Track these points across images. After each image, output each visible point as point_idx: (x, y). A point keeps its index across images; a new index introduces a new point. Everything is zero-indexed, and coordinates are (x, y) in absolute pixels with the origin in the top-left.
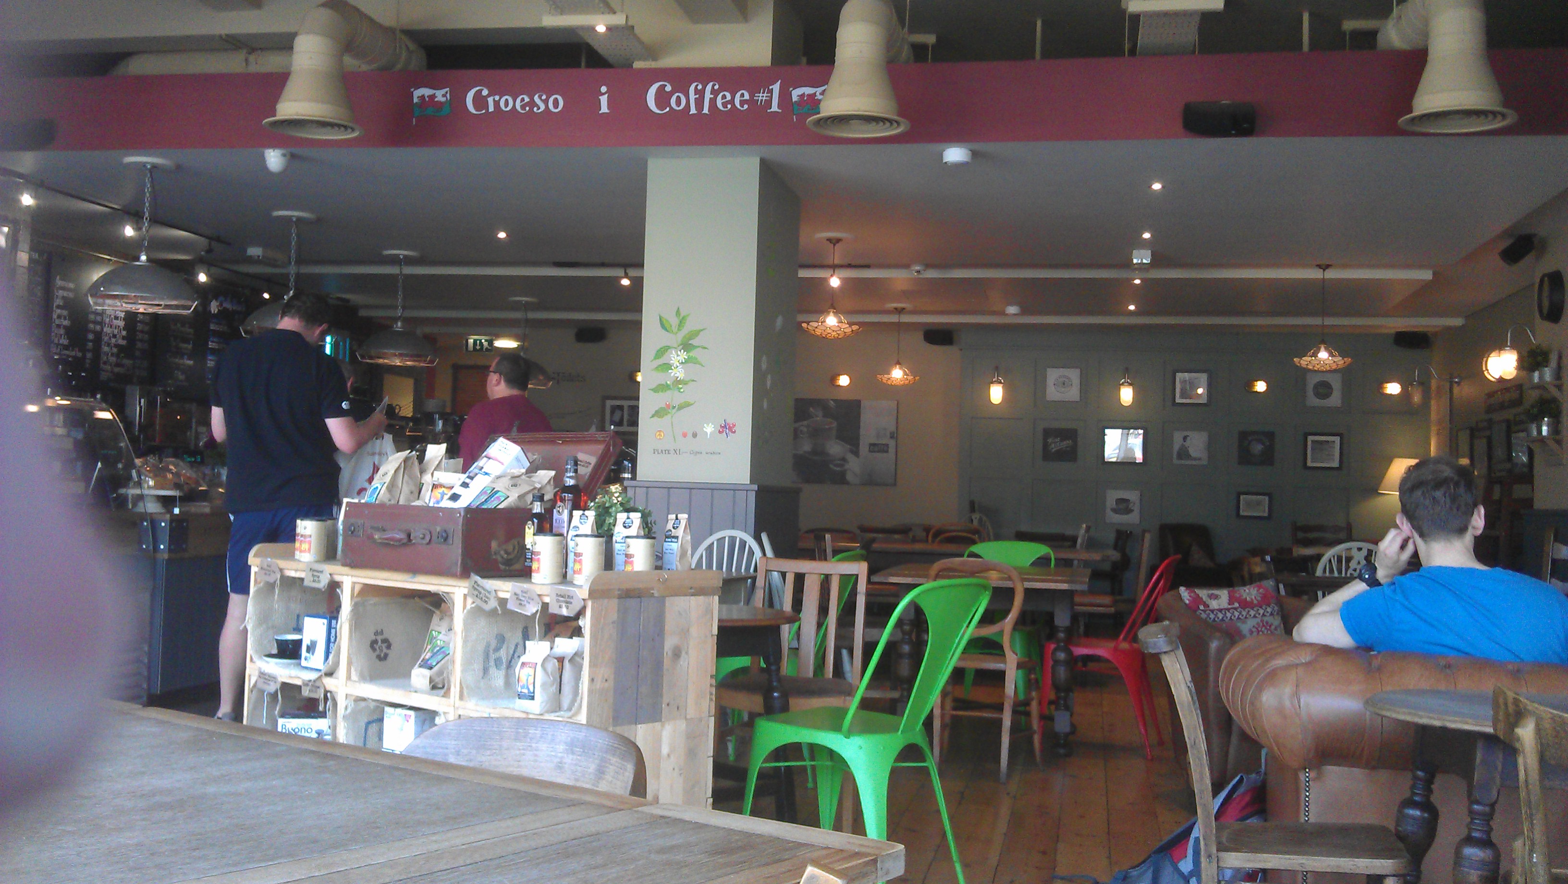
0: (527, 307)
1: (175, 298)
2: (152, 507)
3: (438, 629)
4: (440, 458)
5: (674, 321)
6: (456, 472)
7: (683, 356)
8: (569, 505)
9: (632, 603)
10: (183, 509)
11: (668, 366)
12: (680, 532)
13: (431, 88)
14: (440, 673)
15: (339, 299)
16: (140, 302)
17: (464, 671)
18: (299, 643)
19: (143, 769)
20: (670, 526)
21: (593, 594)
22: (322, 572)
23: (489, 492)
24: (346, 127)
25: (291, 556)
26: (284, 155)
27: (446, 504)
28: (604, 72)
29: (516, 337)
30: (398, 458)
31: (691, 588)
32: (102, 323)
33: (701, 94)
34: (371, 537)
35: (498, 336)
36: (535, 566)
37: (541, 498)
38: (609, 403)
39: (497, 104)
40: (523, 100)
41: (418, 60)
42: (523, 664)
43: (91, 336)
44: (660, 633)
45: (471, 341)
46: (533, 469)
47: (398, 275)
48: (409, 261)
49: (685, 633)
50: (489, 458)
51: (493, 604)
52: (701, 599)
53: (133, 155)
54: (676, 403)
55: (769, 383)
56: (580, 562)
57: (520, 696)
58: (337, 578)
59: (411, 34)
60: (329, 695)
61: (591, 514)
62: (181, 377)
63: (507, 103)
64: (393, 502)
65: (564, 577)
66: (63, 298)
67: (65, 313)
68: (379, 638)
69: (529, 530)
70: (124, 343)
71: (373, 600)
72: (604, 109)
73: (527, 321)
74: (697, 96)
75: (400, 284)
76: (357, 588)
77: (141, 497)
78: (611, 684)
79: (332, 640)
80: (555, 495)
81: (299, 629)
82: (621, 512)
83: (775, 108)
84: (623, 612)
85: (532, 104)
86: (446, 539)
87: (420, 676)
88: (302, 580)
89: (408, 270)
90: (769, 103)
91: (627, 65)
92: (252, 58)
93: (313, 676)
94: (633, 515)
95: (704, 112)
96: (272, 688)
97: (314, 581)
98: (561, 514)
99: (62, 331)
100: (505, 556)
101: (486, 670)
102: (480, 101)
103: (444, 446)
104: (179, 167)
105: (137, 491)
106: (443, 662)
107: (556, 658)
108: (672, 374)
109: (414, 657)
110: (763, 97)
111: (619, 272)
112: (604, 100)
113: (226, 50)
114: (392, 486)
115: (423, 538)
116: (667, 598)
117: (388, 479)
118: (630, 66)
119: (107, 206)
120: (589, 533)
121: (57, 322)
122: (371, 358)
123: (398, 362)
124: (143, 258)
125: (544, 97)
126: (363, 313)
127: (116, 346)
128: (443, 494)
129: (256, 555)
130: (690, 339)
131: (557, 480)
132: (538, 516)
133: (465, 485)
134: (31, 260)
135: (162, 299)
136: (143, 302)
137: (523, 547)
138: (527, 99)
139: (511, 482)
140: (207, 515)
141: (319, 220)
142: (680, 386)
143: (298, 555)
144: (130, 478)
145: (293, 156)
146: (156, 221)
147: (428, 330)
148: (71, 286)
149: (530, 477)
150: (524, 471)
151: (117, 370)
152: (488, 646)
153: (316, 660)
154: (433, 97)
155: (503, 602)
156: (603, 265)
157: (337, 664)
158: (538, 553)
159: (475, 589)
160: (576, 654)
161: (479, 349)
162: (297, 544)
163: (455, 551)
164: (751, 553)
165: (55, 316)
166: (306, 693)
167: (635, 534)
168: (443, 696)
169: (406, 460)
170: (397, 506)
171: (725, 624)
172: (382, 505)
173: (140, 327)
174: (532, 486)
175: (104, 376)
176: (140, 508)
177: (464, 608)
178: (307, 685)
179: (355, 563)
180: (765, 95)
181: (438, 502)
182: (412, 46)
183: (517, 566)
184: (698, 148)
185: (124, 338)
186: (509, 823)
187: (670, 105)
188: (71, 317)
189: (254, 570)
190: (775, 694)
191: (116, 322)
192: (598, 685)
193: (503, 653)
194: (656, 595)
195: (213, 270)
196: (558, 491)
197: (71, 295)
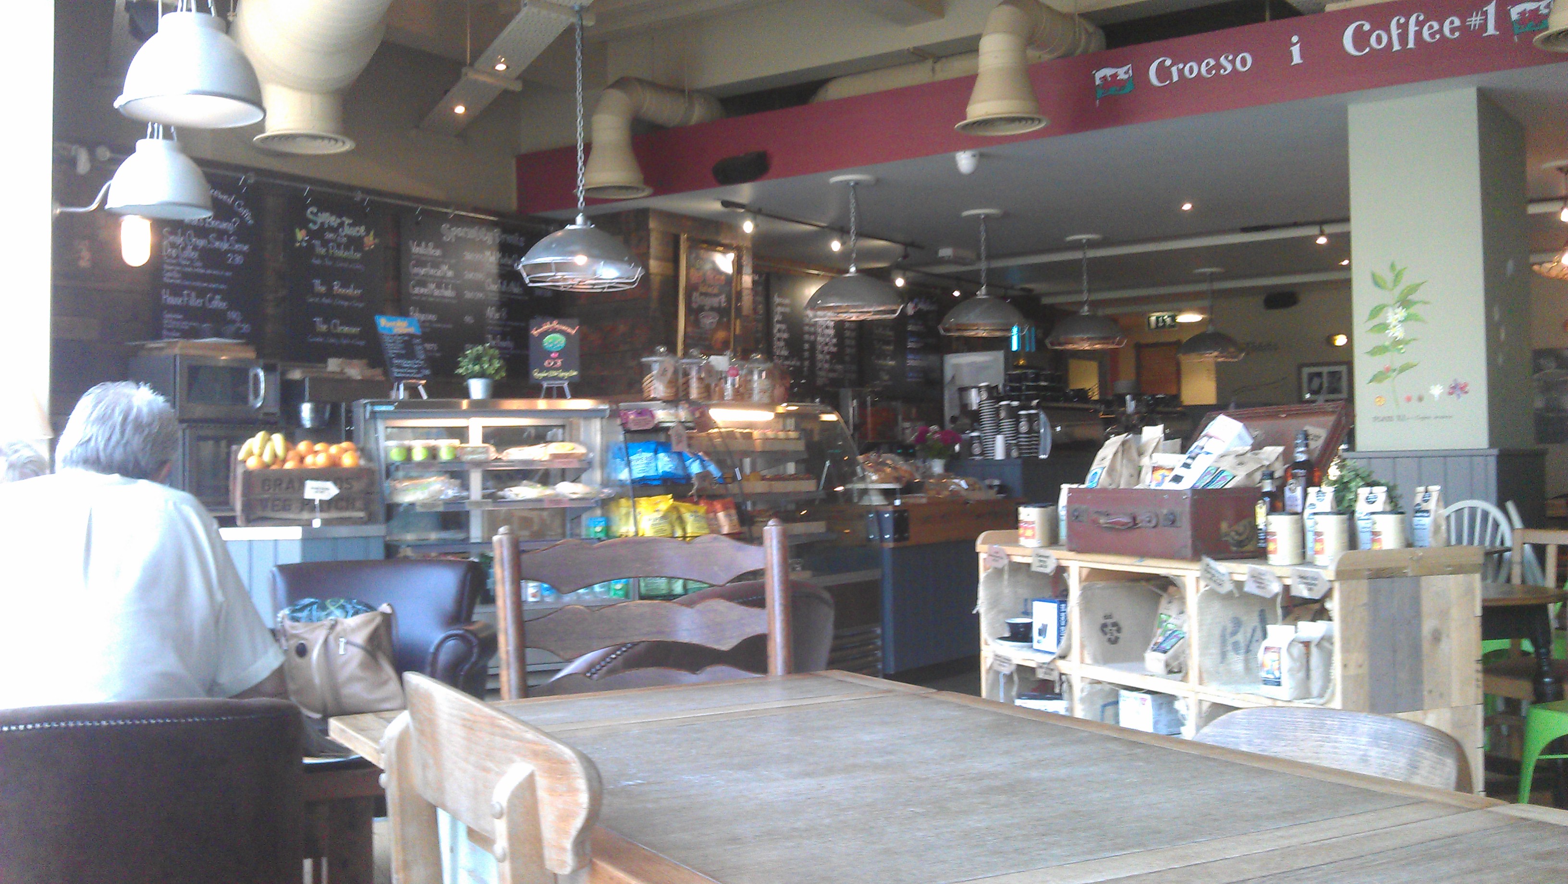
0: (1213, 277)
1: (884, 304)
2: (877, 500)
3: (1170, 613)
4: (1158, 440)
5: (1389, 277)
6: (1174, 452)
7: (1401, 313)
8: (1302, 481)
9: (1384, 583)
10: (903, 501)
11: (1384, 327)
12: (1432, 505)
13: (1113, 67)
14: (1176, 657)
15: (1023, 289)
16: (853, 310)
17: (1202, 655)
18: (1029, 626)
19: (962, 753)
20: (1419, 499)
21: (1342, 574)
22: (1047, 557)
23: (1214, 471)
24: (1032, 120)
25: (1015, 542)
26: (974, 156)
27: (1169, 486)
28: (1295, 21)
29: (1201, 310)
30: (1115, 442)
31: (1449, 566)
32: (815, 334)
33: (1404, 28)
34: (1095, 522)
35: (1181, 311)
36: (1271, 547)
37: (1271, 476)
38: (1306, 371)
39: (1181, 72)
40: (1208, 64)
41: (1097, 41)
42: (1267, 649)
43: (807, 346)
44: (1417, 614)
45: (1153, 319)
46: (1257, 446)
47: (1081, 260)
48: (1091, 245)
49: (1444, 614)
50: (1211, 437)
51: (1228, 587)
52: (1461, 577)
53: (836, 175)
54: (1397, 364)
55: (1503, 336)
56: (1321, 541)
57: (1266, 682)
58: (1064, 563)
59: (1086, 16)
60: (1063, 677)
61: (1328, 491)
62: (886, 377)
63: (1192, 69)
64: (1113, 486)
65: (1303, 556)
66: (782, 313)
67: (783, 327)
68: (1109, 621)
69: (1261, 510)
70: (834, 349)
71: (1101, 584)
72: (1297, 59)
73: (1214, 292)
74: (1400, 31)
75: (1084, 268)
76: (1085, 572)
77: (865, 492)
78: (1365, 670)
79: (1063, 623)
80: (1286, 471)
81: (1028, 613)
82: (1362, 486)
83: (1491, 30)
84: (1374, 593)
85: (1219, 66)
86: (1173, 522)
87: (1154, 661)
88: (1029, 565)
89: (1092, 254)
90: (1484, 26)
91: (1319, 10)
92: (938, 66)
93: (1047, 658)
94: (1376, 489)
95: (1408, 47)
96: (1006, 670)
97: (1041, 566)
98: (1294, 493)
99: (782, 344)
100: (1237, 537)
101: (1224, 655)
102: (1164, 72)
103: (1160, 427)
104: (878, 181)
105: (861, 486)
106: (1177, 645)
107: (1302, 643)
108: (1391, 334)
109: (1145, 641)
110: (1476, 20)
111: (1314, 230)
112: (1296, 50)
113: (913, 63)
114: (1111, 470)
115: (1149, 522)
116: (1423, 578)
117: (1107, 463)
118: (1321, 10)
119: (815, 225)
120: (1329, 510)
121: (778, 335)
122: (1060, 344)
123: (1086, 346)
124: (853, 269)
125: (1230, 58)
126: (1045, 301)
127: (829, 353)
128: (1164, 476)
129: (983, 543)
130: (1408, 295)
131: (1287, 455)
132: (1267, 494)
133: (1187, 466)
134: (754, 282)
135: (871, 306)
136: (855, 310)
137: (1254, 527)
138: (1212, 62)
139: (1236, 461)
140: (924, 505)
141: (1006, 215)
142: (1401, 346)
143: (1023, 541)
144: (854, 473)
145: (982, 155)
146: (861, 235)
147: (1110, 311)
148: (787, 301)
149: (1256, 454)
150: (1249, 448)
151: (831, 375)
152: (1224, 629)
153: (1049, 642)
154: (1115, 76)
155: (1239, 585)
156: (1296, 225)
157: (1069, 647)
158: (1273, 534)
159: (1209, 572)
160: (1322, 639)
161: (1161, 327)
162: (1021, 531)
163: (1184, 533)
164: (1496, 525)
165: (775, 331)
166: (1041, 675)
167: (1381, 510)
168: (1181, 681)
169: (1124, 443)
170: (1117, 491)
171: (1490, 604)
172: (1103, 490)
173: (848, 333)
174: (1260, 463)
175: (820, 382)
176: (865, 502)
177: (1198, 591)
178: (1041, 667)
179: (1080, 545)
180: (1478, 18)
181: (1159, 484)
182: (1091, 29)
183: (1249, 548)
184: (1406, 87)
185: (835, 345)
186: (1352, 820)
187: (1369, 45)
188: (789, 330)
189: (982, 557)
190: (1547, 680)
191: (828, 332)
192: (1352, 671)
193: (1240, 637)
194: (1410, 574)
195: (910, 274)
196: (1288, 467)
197: (787, 310)
